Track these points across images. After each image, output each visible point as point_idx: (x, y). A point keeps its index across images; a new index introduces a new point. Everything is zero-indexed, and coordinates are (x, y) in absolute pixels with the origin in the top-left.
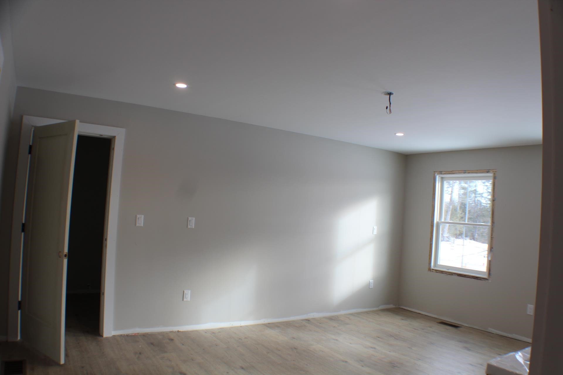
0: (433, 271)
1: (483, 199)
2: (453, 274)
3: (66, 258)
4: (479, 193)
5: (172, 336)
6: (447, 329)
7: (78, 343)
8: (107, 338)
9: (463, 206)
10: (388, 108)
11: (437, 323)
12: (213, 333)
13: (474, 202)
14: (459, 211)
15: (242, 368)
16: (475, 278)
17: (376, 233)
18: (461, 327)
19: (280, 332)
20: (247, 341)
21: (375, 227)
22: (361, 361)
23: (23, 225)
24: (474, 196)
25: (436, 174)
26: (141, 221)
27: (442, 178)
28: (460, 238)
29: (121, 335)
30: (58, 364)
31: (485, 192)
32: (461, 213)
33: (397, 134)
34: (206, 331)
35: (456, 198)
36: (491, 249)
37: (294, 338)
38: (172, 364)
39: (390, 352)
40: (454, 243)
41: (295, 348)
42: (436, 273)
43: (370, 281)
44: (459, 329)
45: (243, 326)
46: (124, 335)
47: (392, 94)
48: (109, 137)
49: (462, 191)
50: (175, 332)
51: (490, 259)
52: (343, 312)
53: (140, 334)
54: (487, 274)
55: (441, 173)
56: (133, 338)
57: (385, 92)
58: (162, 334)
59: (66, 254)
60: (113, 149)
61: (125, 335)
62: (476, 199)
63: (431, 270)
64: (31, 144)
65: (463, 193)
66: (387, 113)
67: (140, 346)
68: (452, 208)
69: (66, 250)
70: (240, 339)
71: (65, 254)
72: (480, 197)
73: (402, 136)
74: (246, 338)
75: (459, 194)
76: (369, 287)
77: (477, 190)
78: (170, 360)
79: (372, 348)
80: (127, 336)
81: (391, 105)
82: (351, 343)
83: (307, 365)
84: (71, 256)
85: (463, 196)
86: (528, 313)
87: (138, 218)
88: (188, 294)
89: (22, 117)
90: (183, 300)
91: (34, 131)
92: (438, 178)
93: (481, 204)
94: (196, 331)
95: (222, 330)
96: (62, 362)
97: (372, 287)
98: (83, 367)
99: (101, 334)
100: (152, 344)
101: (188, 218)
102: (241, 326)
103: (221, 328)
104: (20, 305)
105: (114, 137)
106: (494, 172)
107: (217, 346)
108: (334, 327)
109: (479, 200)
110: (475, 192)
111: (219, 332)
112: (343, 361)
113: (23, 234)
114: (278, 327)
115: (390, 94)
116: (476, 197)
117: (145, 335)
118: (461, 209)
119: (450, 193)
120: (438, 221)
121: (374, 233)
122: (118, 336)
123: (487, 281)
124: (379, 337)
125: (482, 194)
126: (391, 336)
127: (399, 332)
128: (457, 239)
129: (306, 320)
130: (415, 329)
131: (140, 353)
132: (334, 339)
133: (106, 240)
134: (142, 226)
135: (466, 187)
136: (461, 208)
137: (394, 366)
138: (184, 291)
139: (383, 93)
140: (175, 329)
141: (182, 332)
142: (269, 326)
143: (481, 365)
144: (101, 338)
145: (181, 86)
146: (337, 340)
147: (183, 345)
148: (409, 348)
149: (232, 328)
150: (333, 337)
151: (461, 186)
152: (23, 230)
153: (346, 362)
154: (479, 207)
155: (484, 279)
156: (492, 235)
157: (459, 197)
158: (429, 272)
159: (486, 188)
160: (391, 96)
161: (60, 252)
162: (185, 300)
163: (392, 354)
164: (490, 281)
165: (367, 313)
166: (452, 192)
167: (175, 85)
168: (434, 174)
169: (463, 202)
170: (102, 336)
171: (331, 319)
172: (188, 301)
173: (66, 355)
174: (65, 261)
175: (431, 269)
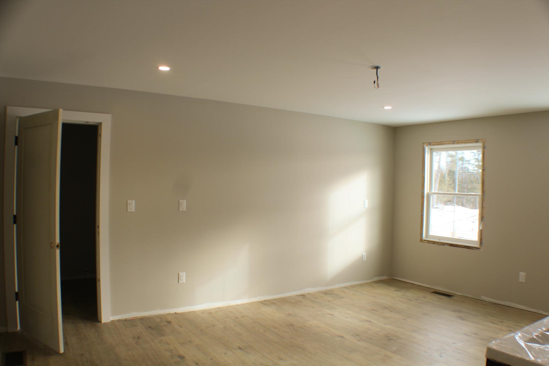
0: (425, 241)
1: (470, 165)
2: (445, 244)
3: (58, 248)
4: (466, 160)
5: (169, 319)
6: (441, 299)
7: (77, 330)
8: (105, 324)
9: (451, 173)
10: (376, 83)
11: (430, 293)
12: (210, 313)
13: (461, 169)
14: (447, 178)
15: (240, 348)
16: (467, 247)
17: (367, 207)
18: (454, 296)
19: (276, 309)
20: (244, 320)
21: (367, 201)
22: (357, 335)
23: (15, 217)
24: (462, 163)
25: (425, 146)
26: (132, 206)
27: (431, 149)
28: (449, 205)
29: (119, 320)
30: (57, 353)
31: (472, 159)
32: (449, 181)
33: (385, 108)
34: (203, 312)
35: (444, 166)
36: (482, 218)
37: (290, 315)
38: (170, 347)
39: (385, 324)
40: (443, 210)
41: (292, 325)
42: (428, 244)
43: (363, 254)
44: (453, 298)
45: (239, 305)
46: (122, 319)
47: (380, 68)
48: (96, 124)
49: (450, 159)
50: (172, 314)
51: (481, 228)
52: (337, 286)
53: (138, 318)
54: (479, 243)
55: (430, 144)
56: (131, 322)
57: (372, 66)
58: (160, 317)
59: (58, 244)
60: (100, 135)
61: (124, 319)
62: (464, 166)
63: (423, 241)
64: (17, 135)
65: (451, 160)
66: (374, 88)
67: (138, 330)
68: (440, 176)
69: (58, 241)
70: (237, 318)
71: (56, 244)
72: (467, 164)
73: (390, 109)
74: (243, 317)
75: (447, 162)
76: (362, 260)
77: (464, 158)
78: (168, 344)
79: (367, 321)
80: (125, 320)
81: (378, 79)
82: (346, 318)
83: (304, 342)
84: (63, 246)
85: (451, 164)
86: (520, 280)
87: (129, 204)
88: (183, 276)
89: (5, 108)
90: (179, 283)
91: (19, 122)
92: (427, 149)
93: (468, 171)
94: (194, 312)
95: (219, 309)
96: (62, 351)
97: (365, 260)
98: (82, 355)
99: (99, 320)
100: (150, 327)
101: (179, 201)
102: (237, 305)
103: (217, 308)
104: (17, 296)
105: (101, 123)
106: (484, 142)
107: (214, 326)
108: (329, 301)
109: (466, 167)
110: (462, 159)
111: (216, 312)
112: (339, 336)
113: (15, 225)
114: (274, 304)
115: (377, 68)
116: (463, 164)
117: (142, 319)
118: (449, 177)
119: (438, 161)
120: (428, 192)
121: (365, 207)
122: (117, 320)
123: (479, 250)
124: (374, 309)
125: (469, 160)
126: (386, 308)
127: (393, 304)
128: (446, 206)
129: (302, 295)
130: (409, 300)
131: (139, 338)
132: (329, 314)
133: (98, 227)
134: (134, 211)
135: (453, 155)
136: (449, 174)
137: (390, 339)
138: (179, 274)
139: (370, 67)
140: (172, 311)
141: (180, 313)
142: (265, 303)
143: (476, 334)
144: (100, 324)
145: (164, 68)
146: (332, 315)
147: (180, 327)
148: (404, 319)
149: (229, 307)
150: (329, 312)
151: (448, 154)
152: (15, 222)
153: (342, 337)
154: (467, 174)
155: (476, 249)
156: (482, 204)
157: (447, 165)
158: (421, 243)
159: (473, 154)
160: (378, 70)
161: (52, 243)
162: (180, 282)
163: (388, 326)
164: (482, 250)
165: (361, 285)
166: (439, 160)
167: (157, 68)
168: (424, 145)
169: (451, 169)
170: (101, 322)
171: (326, 293)
172: (184, 283)
173: (66, 344)
174: (58, 252)
175: (423, 239)
